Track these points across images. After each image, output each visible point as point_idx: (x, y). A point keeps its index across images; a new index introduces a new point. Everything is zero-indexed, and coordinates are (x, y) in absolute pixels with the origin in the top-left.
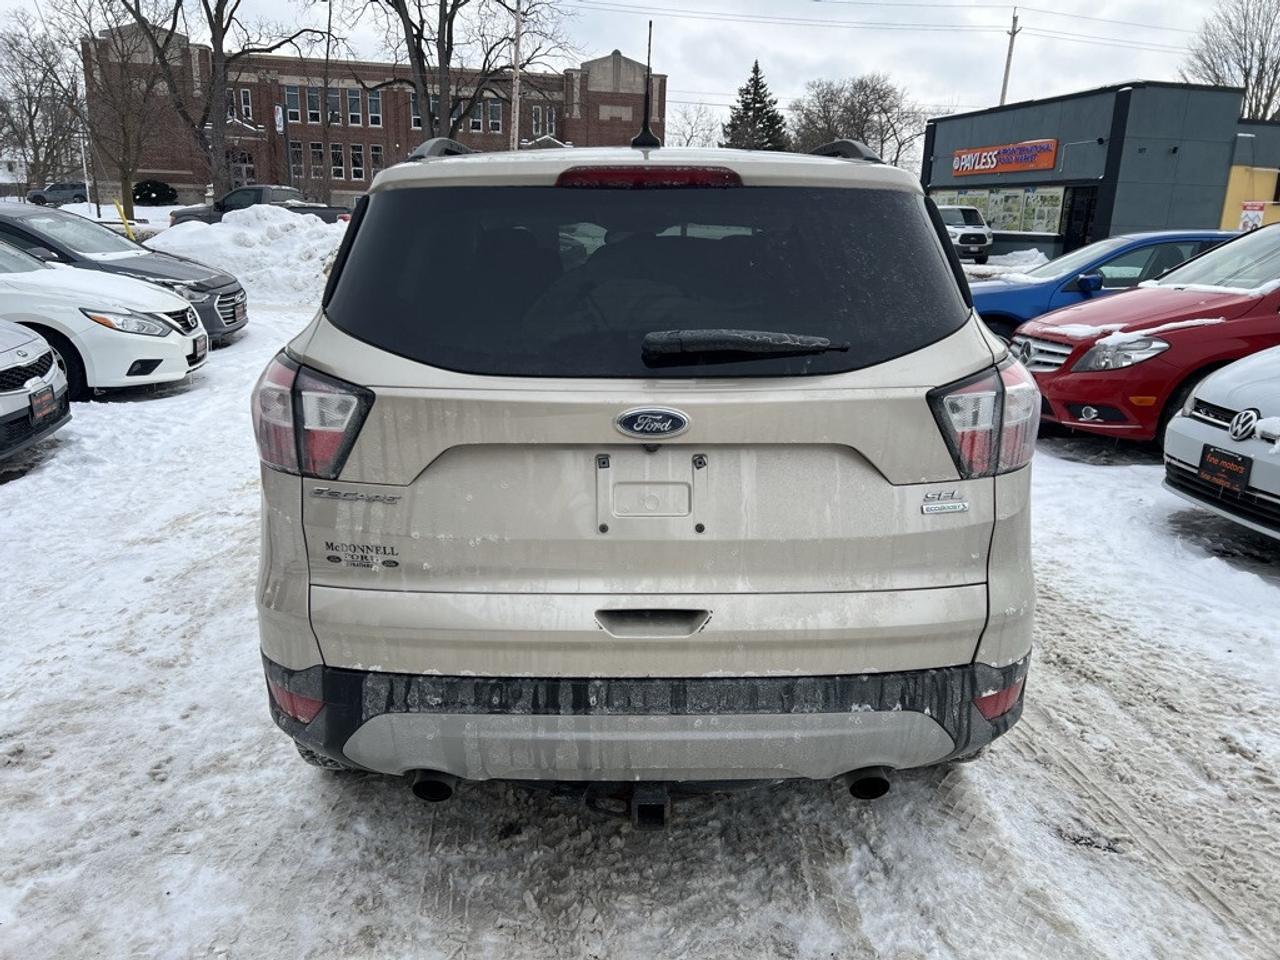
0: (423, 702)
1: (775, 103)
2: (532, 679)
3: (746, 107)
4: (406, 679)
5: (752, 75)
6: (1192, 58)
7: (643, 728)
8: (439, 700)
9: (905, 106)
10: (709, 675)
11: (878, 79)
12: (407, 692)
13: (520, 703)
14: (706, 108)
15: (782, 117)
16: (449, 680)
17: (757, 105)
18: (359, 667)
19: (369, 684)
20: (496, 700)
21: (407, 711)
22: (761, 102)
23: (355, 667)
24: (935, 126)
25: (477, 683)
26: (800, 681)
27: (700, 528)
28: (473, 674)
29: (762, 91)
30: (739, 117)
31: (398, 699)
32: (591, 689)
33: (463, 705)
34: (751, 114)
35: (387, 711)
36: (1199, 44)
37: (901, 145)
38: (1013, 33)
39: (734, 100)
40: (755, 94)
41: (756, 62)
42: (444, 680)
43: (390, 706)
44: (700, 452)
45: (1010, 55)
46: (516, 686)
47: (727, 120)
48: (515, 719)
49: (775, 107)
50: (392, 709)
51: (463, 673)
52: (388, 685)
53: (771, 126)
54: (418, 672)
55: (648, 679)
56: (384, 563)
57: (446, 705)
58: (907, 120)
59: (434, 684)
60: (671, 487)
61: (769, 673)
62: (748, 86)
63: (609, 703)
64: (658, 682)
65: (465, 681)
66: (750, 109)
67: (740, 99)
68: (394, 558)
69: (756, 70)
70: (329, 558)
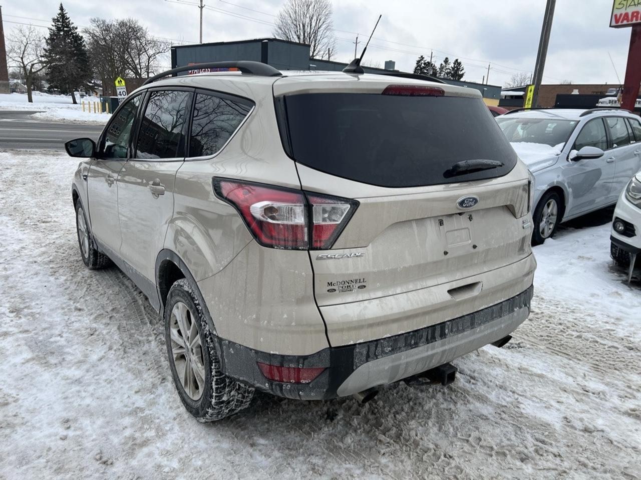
0: (383, 352)
1: (76, 28)
2: (425, 328)
3: (59, 29)
4: (375, 343)
5: (60, 11)
6: (277, 28)
7: (462, 338)
8: (390, 349)
9: (149, 38)
10: (480, 309)
11: (132, 21)
12: (376, 349)
13: (422, 340)
14: (34, 28)
15: (82, 37)
16: (394, 338)
17: (65, 29)
18: (352, 343)
19: (357, 350)
20: (413, 342)
21: (377, 358)
22: (67, 27)
23: (349, 344)
24: (175, 50)
25: (406, 336)
26: (504, 303)
27: (475, 247)
28: (404, 332)
29: (67, 21)
30: (54, 35)
31: (371, 355)
32: (447, 326)
33: (400, 348)
34: (62, 33)
35: (367, 361)
36: (279, 22)
37: (149, 57)
38: (202, 7)
39: (51, 24)
40: (63, 22)
41: (61, 4)
42: (392, 339)
43: (368, 358)
44: (470, 214)
45: (201, 18)
46: (421, 333)
47: (48, 36)
48: (420, 348)
49: (76, 31)
50: (369, 360)
51: (399, 333)
52: (367, 348)
53: (76, 41)
54: (380, 338)
55: (463, 316)
56: (359, 287)
57: (393, 351)
58: (151, 45)
59: (388, 342)
60: (463, 230)
61: (496, 303)
62: (58, 18)
63: (452, 331)
64: (467, 317)
65: (401, 337)
66: (61, 31)
67: (54, 24)
68: (364, 284)
69: (62, 9)
70: (328, 291)
